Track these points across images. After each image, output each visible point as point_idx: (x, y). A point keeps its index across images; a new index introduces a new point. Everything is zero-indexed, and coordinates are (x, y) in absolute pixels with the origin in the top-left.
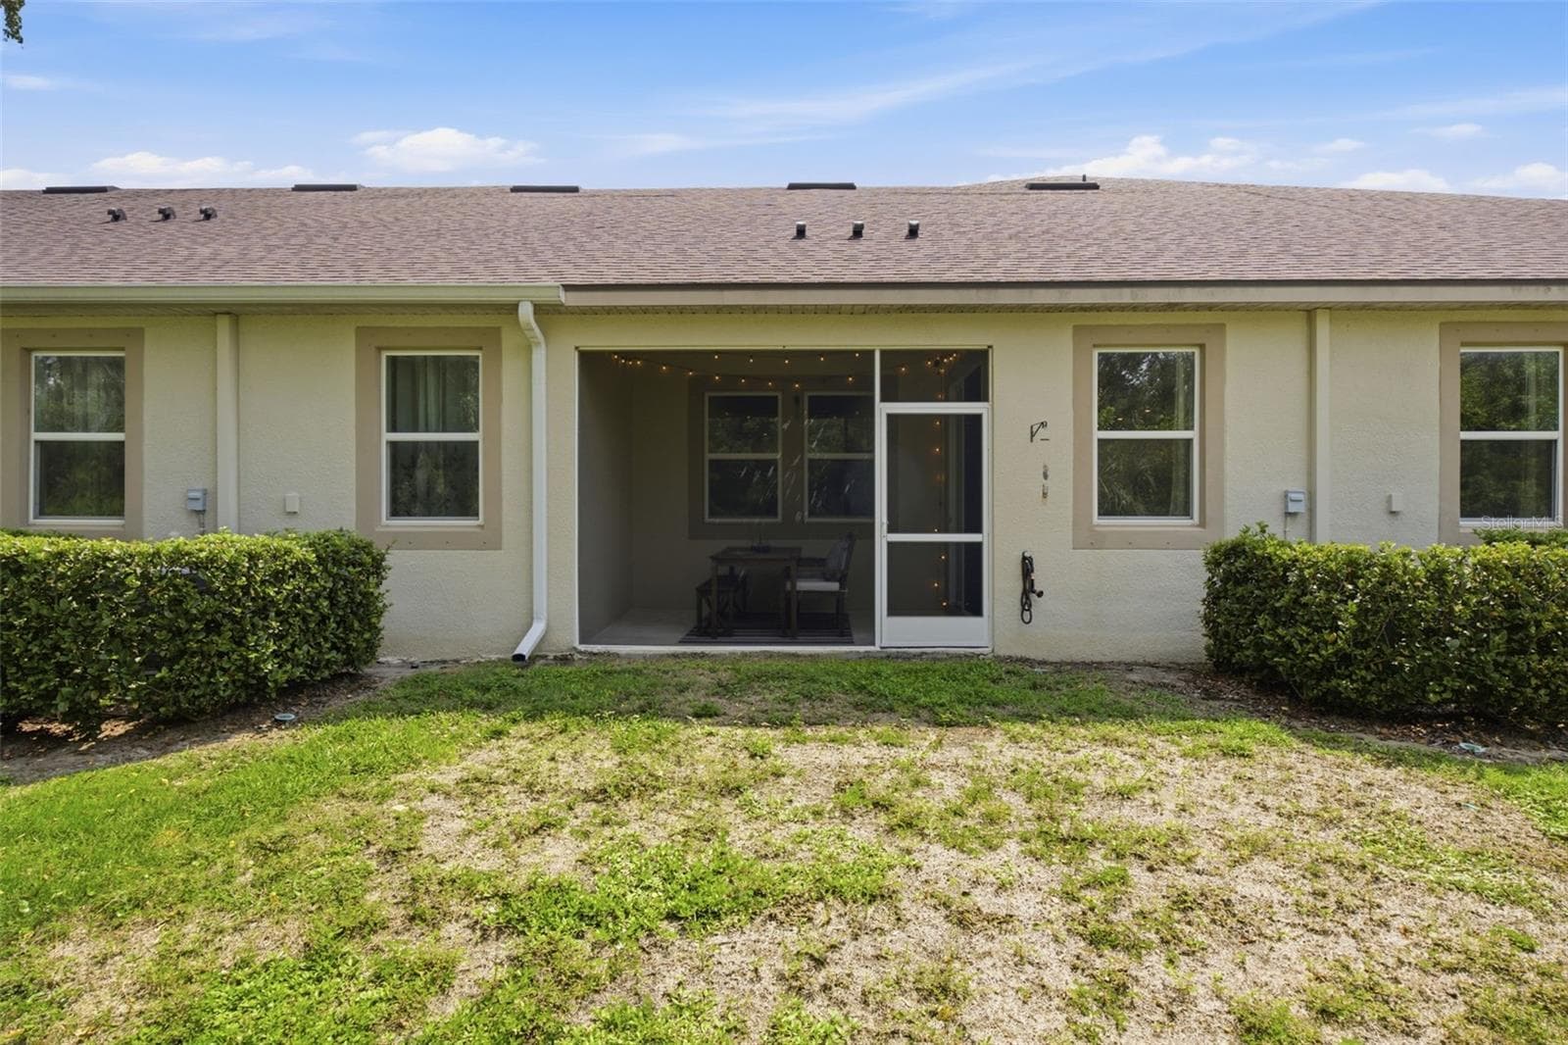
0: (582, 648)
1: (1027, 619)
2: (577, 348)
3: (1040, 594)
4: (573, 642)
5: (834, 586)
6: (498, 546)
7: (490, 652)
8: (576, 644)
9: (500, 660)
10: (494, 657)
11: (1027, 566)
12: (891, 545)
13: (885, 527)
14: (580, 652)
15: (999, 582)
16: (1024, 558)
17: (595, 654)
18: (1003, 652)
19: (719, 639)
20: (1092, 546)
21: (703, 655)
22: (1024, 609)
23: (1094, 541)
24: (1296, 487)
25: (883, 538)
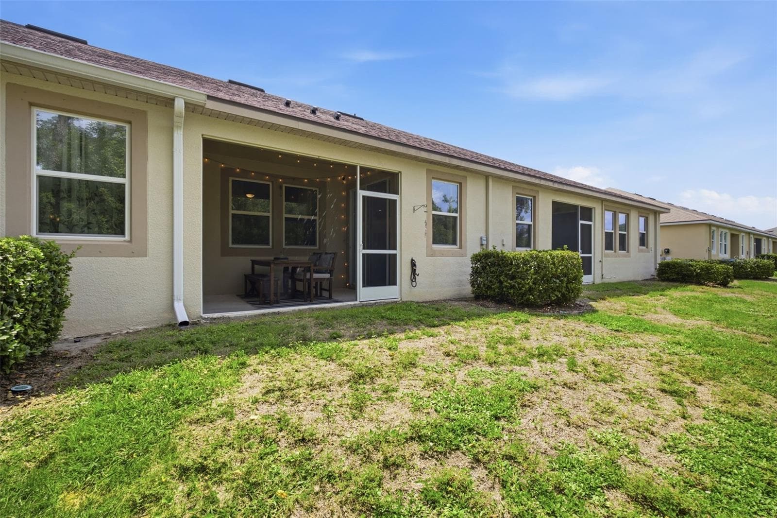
0: (206, 316)
1: (414, 285)
2: (202, 135)
3: (418, 275)
4: (200, 312)
5: (327, 276)
6: (145, 255)
7: (137, 325)
8: (202, 314)
9: (146, 329)
10: (140, 328)
11: (413, 264)
12: (363, 255)
13: (362, 247)
14: (205, 319)
15: (403, 271)
16: (412, 260)
17: (215, 319)
18: (404, 300)
19: (275, 305)
20: (432, 256)
21: (279, 313)
22: (412, 281)
23: (432, 254)
24: (483, 235)
25: (360, 251)
